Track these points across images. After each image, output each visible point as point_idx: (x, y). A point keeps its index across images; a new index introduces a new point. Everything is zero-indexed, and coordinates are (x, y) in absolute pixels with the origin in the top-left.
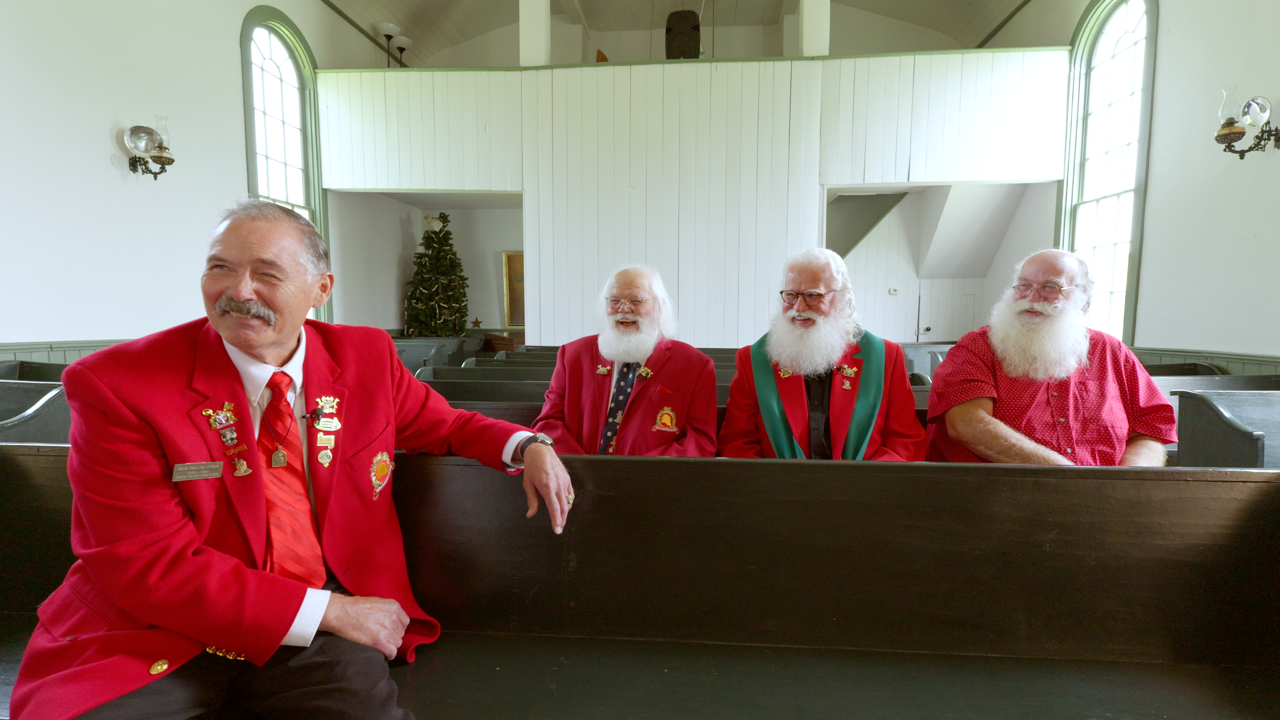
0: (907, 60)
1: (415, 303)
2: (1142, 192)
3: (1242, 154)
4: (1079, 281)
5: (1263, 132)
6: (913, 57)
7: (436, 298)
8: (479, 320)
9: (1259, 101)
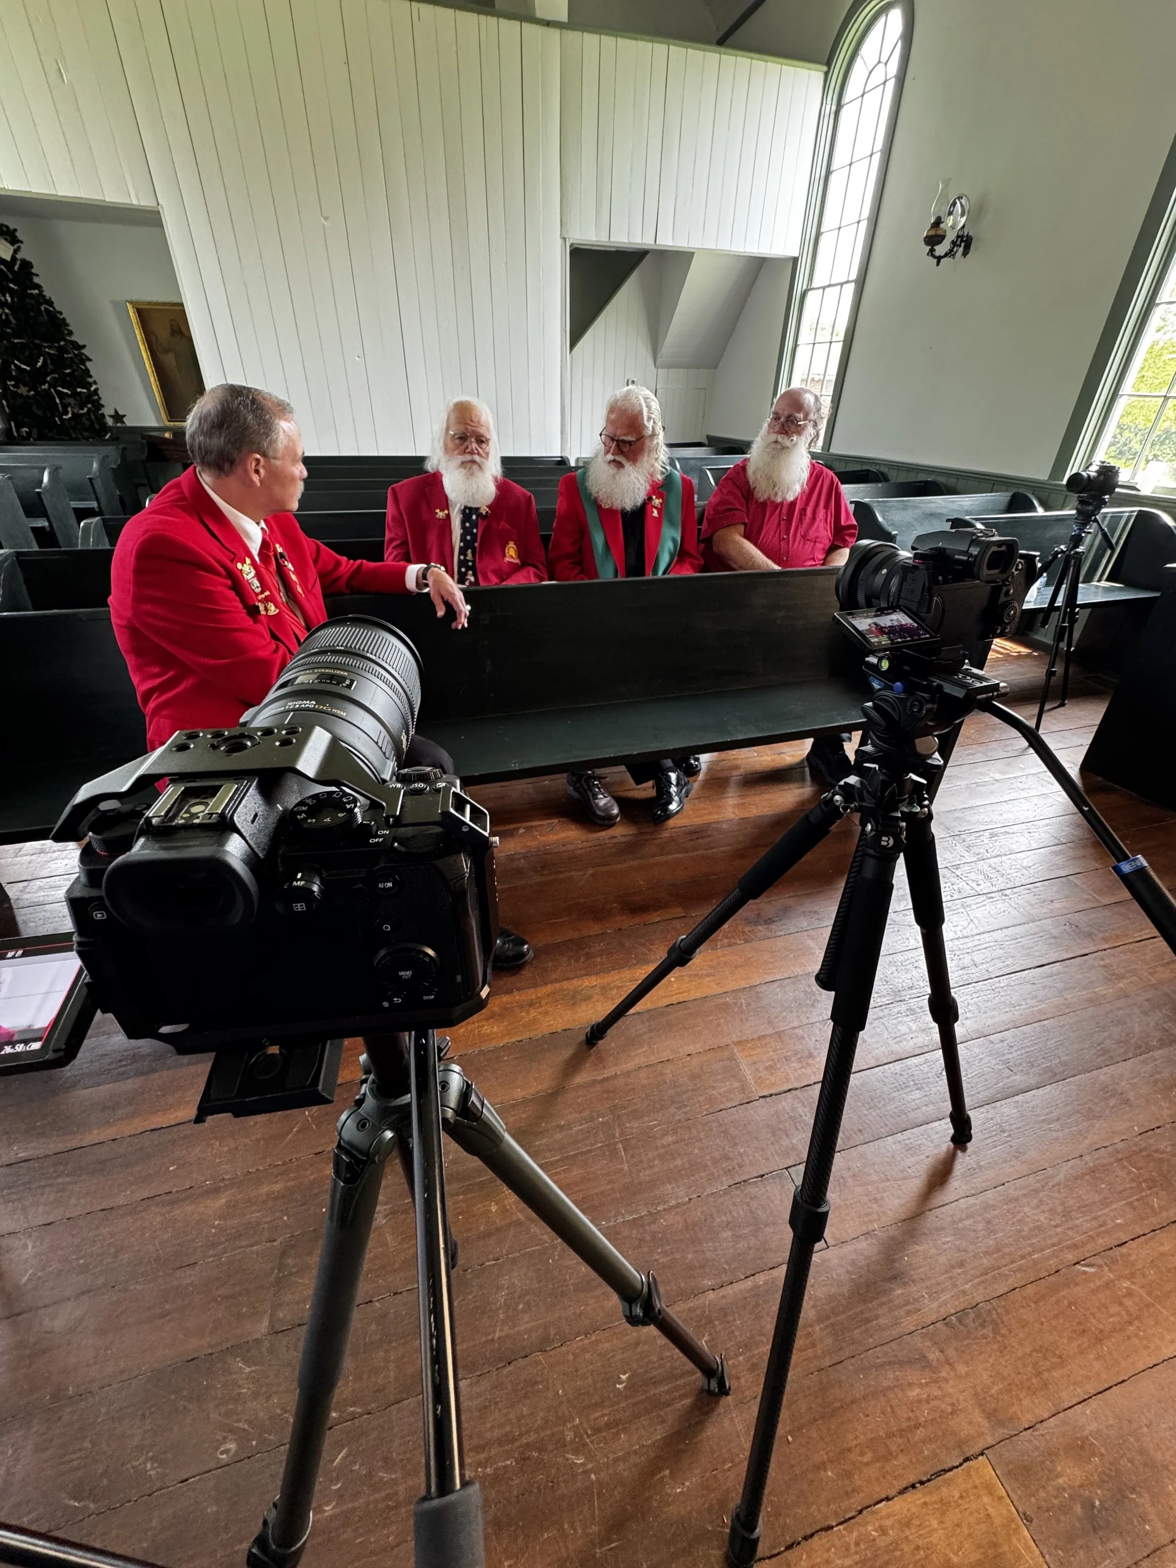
0: (660, 49)
1: (13, 386)
2: (861, 283)
3: (939, 259)
4: (812, 416)
5: (958, 237)
6: (666, 46)
7: (48, 379)
8: (121, 413)
9: (963, 201)
